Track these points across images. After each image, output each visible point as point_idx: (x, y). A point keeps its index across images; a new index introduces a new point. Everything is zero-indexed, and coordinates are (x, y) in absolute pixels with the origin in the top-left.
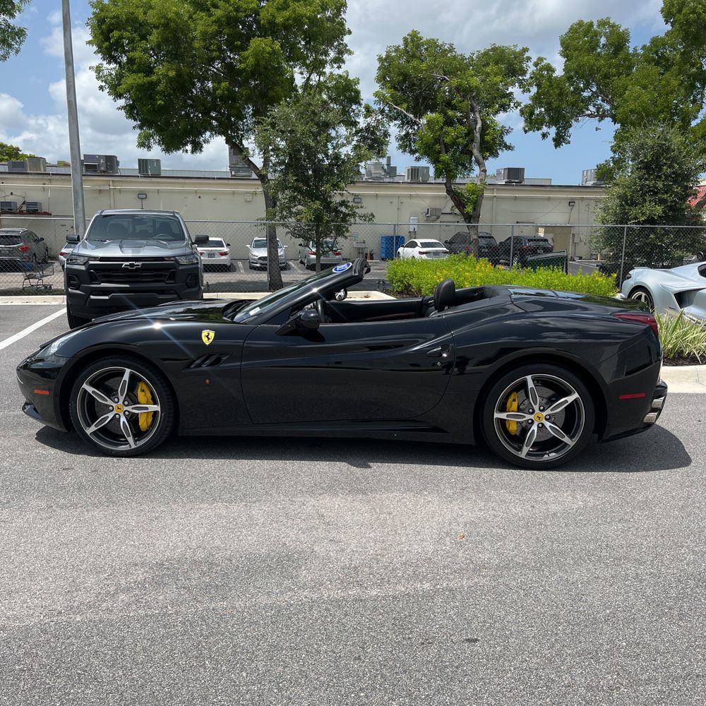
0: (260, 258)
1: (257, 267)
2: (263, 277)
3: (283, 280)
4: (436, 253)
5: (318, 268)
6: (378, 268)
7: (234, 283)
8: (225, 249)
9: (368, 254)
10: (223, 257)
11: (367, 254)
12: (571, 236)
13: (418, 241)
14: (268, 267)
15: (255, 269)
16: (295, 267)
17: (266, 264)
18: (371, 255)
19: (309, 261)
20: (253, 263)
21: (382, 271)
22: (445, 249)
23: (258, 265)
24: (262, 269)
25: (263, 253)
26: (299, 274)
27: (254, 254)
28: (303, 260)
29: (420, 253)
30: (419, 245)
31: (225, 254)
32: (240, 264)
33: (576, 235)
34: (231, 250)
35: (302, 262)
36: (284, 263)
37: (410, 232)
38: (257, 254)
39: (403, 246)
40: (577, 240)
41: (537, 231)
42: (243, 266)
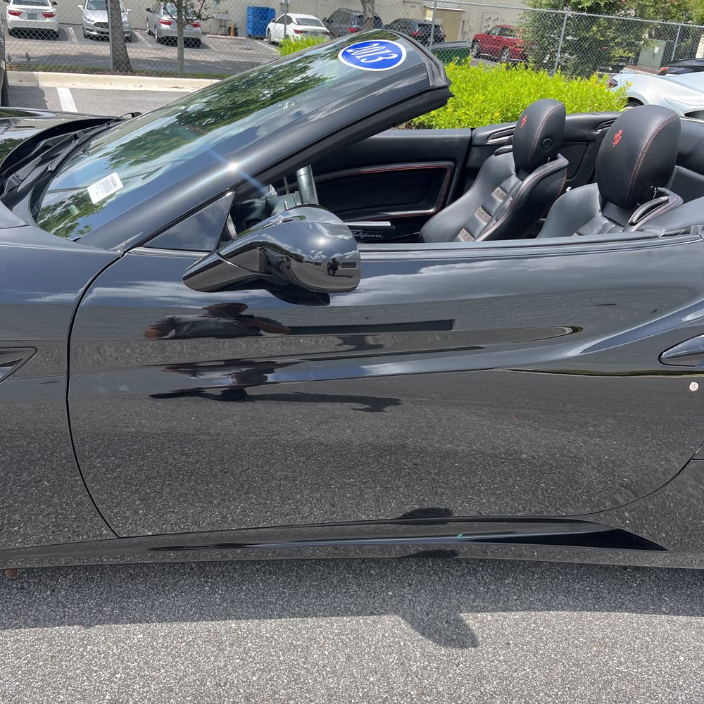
0: (98, 24)
1: (94, 36)
2: (104, 50)
3: (130, 55)
4: (315, 33)
5: (180, 43)
6: (245, 46)
7: (76, 56)
8: (50, 9)
9: (232, 29)
10: (48, 20)
11: (230, 28)
12: (461, 23)
13: (294, 16)
14: (110, 36)
15: (92, 38)
16: (144, 40)
17: (108, 33)
18: (236, 29)
19: (160, 32)
20: (87, 29)
21: (249, 52)
22: (325, 29)
23: (95, 33)
24: (102, 38)
25: (102, 17)
26: (149, 49)
27: (88, 17)
28: (152, 30)
29: (297, 32)
30: (294, 20)
31: (50, 15)
32: (71, 30)
33: (466, 23)
34: (58, 11)
35: (150, 33)
36: (128, 32)
37: (282, 4)
38: (93, 18)
39: (274, 21)
40: (466, 29)
41: (425, 15)
42: (76, 33)
